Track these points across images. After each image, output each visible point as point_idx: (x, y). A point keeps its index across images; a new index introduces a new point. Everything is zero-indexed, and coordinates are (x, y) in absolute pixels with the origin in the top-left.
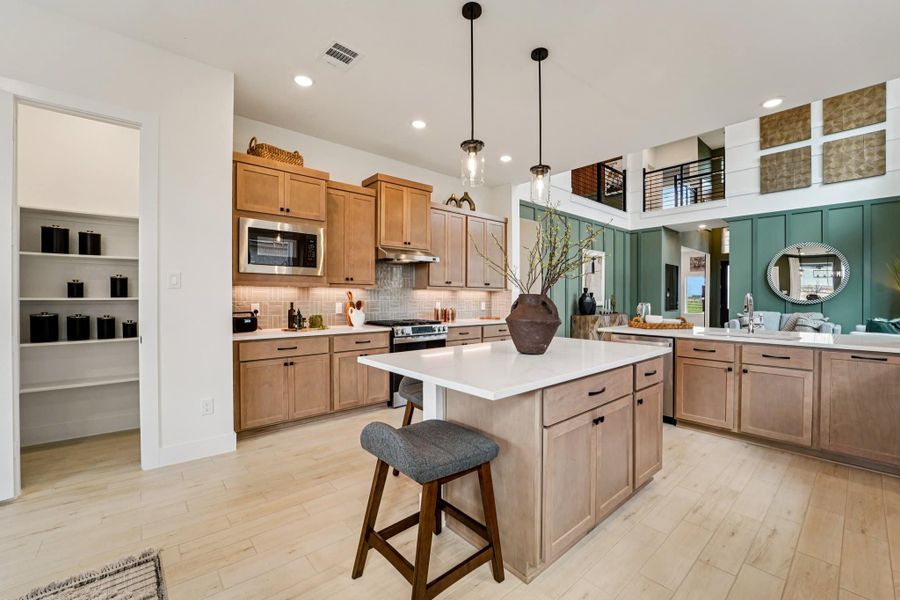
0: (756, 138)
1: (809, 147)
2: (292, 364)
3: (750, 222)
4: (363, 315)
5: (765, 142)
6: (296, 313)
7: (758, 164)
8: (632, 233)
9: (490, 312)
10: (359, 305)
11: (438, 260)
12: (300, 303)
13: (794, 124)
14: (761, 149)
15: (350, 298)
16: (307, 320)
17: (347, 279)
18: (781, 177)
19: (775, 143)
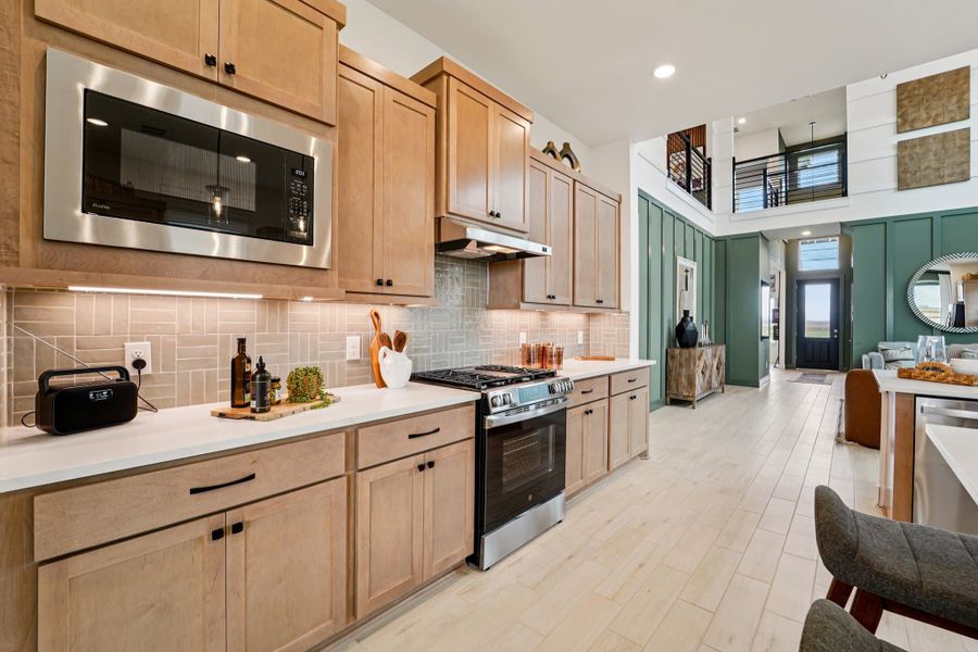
0: (891, 118)
1: (968, 130)
2: (238, 528)
3: (882, 226)
4: (409, 363)
5: (904, 123)
6: (253, 368)
7: (893, 152)
8: (717, 240)
9: (587, 346)
10: (400, 341)
11: (549, 251)
12: (263, 339)
13: (945, 101)
14: (898, 132)
15: (377, 326)
16: (284, 384)
17: (379, 283)
18: (927, 168)
19: (917, 125)
